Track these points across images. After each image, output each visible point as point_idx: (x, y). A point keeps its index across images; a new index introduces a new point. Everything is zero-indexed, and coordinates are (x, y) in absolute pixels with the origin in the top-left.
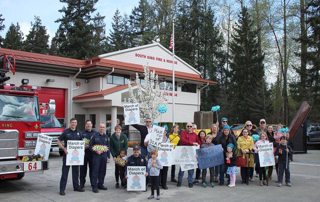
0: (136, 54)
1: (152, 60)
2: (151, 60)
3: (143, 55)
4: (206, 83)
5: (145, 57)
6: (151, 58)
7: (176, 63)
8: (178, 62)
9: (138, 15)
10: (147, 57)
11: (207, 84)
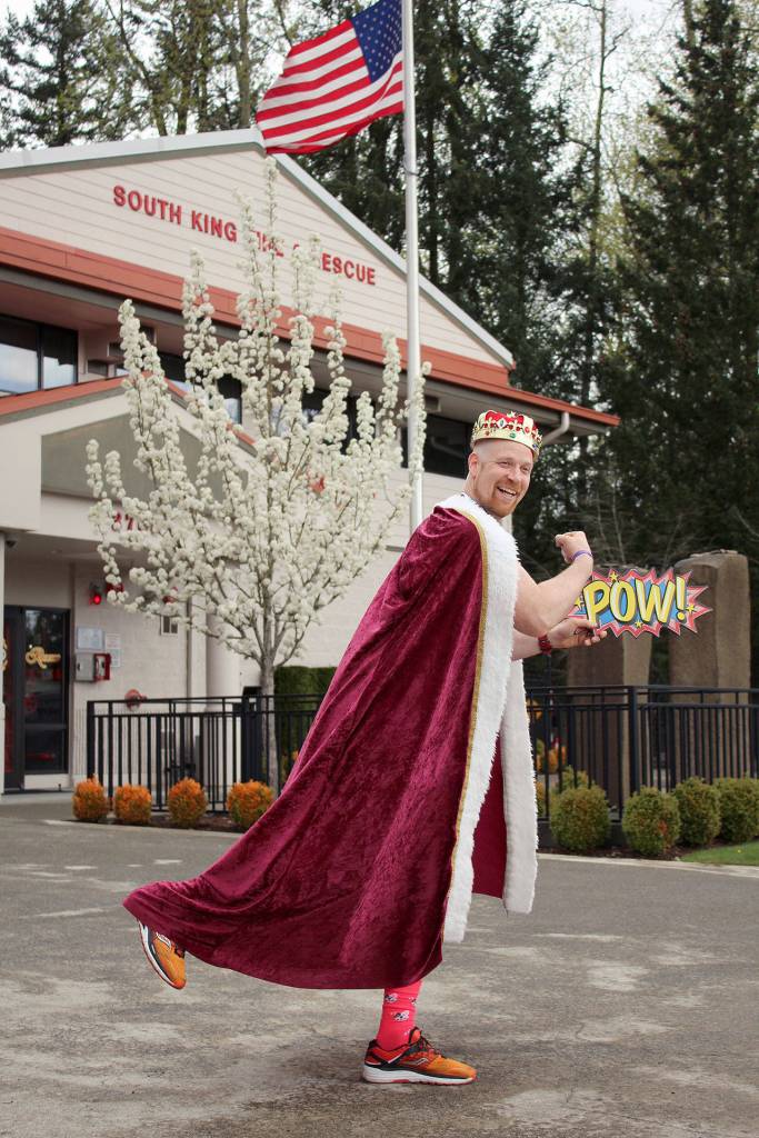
0: (119, 192)
1: (223, 242)
2: (210, 239)
3: (163, 204)
4: (554, 418)
5: (176, 214)
6: (216, 227)
7: (367, 276)
8: (381, 271)
9: (32, 63)
10: (186, 219)
11: (560, 422)
